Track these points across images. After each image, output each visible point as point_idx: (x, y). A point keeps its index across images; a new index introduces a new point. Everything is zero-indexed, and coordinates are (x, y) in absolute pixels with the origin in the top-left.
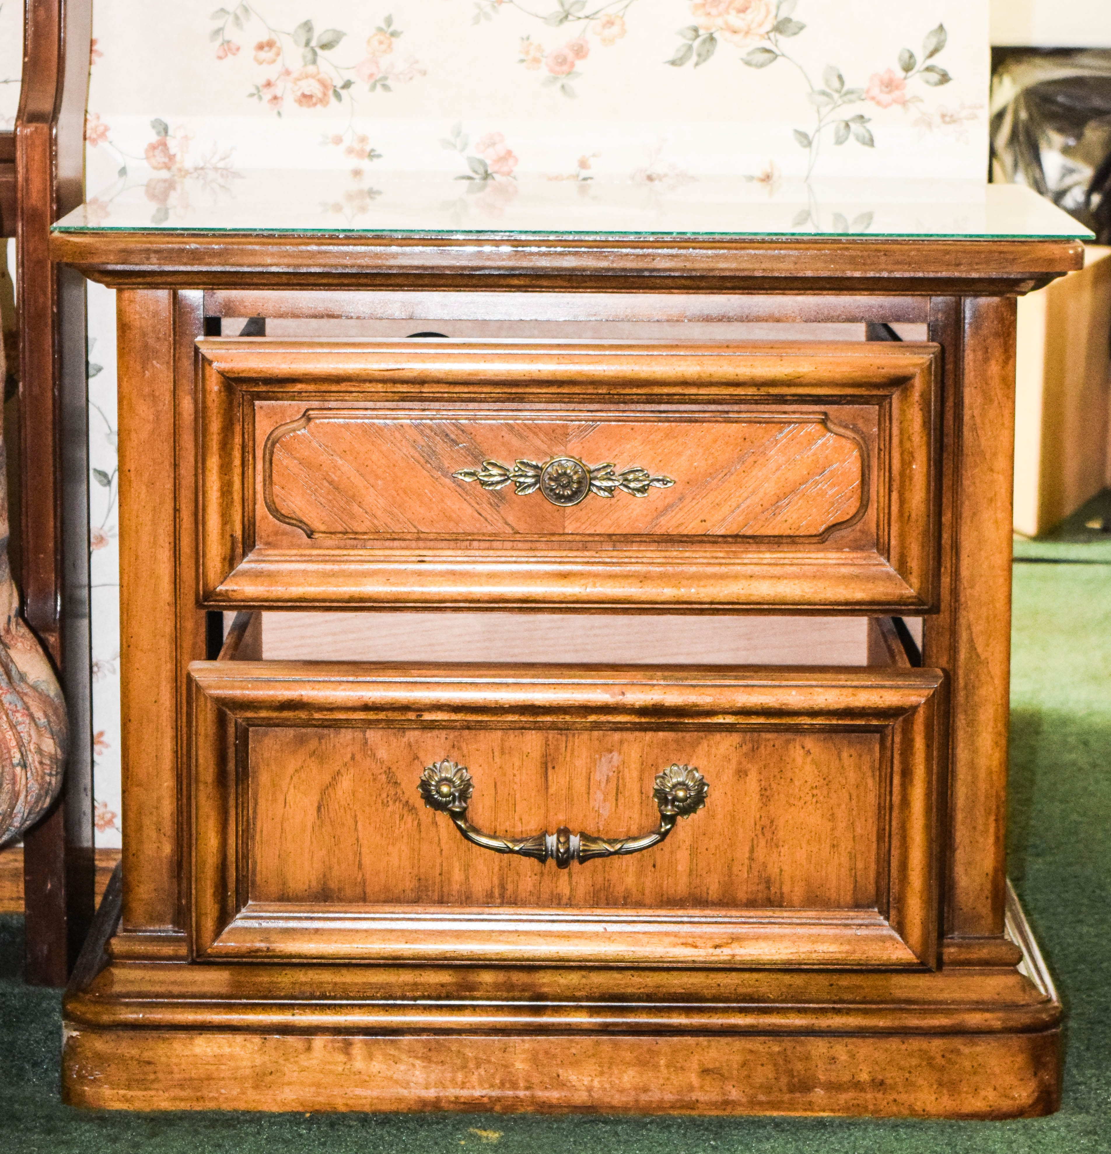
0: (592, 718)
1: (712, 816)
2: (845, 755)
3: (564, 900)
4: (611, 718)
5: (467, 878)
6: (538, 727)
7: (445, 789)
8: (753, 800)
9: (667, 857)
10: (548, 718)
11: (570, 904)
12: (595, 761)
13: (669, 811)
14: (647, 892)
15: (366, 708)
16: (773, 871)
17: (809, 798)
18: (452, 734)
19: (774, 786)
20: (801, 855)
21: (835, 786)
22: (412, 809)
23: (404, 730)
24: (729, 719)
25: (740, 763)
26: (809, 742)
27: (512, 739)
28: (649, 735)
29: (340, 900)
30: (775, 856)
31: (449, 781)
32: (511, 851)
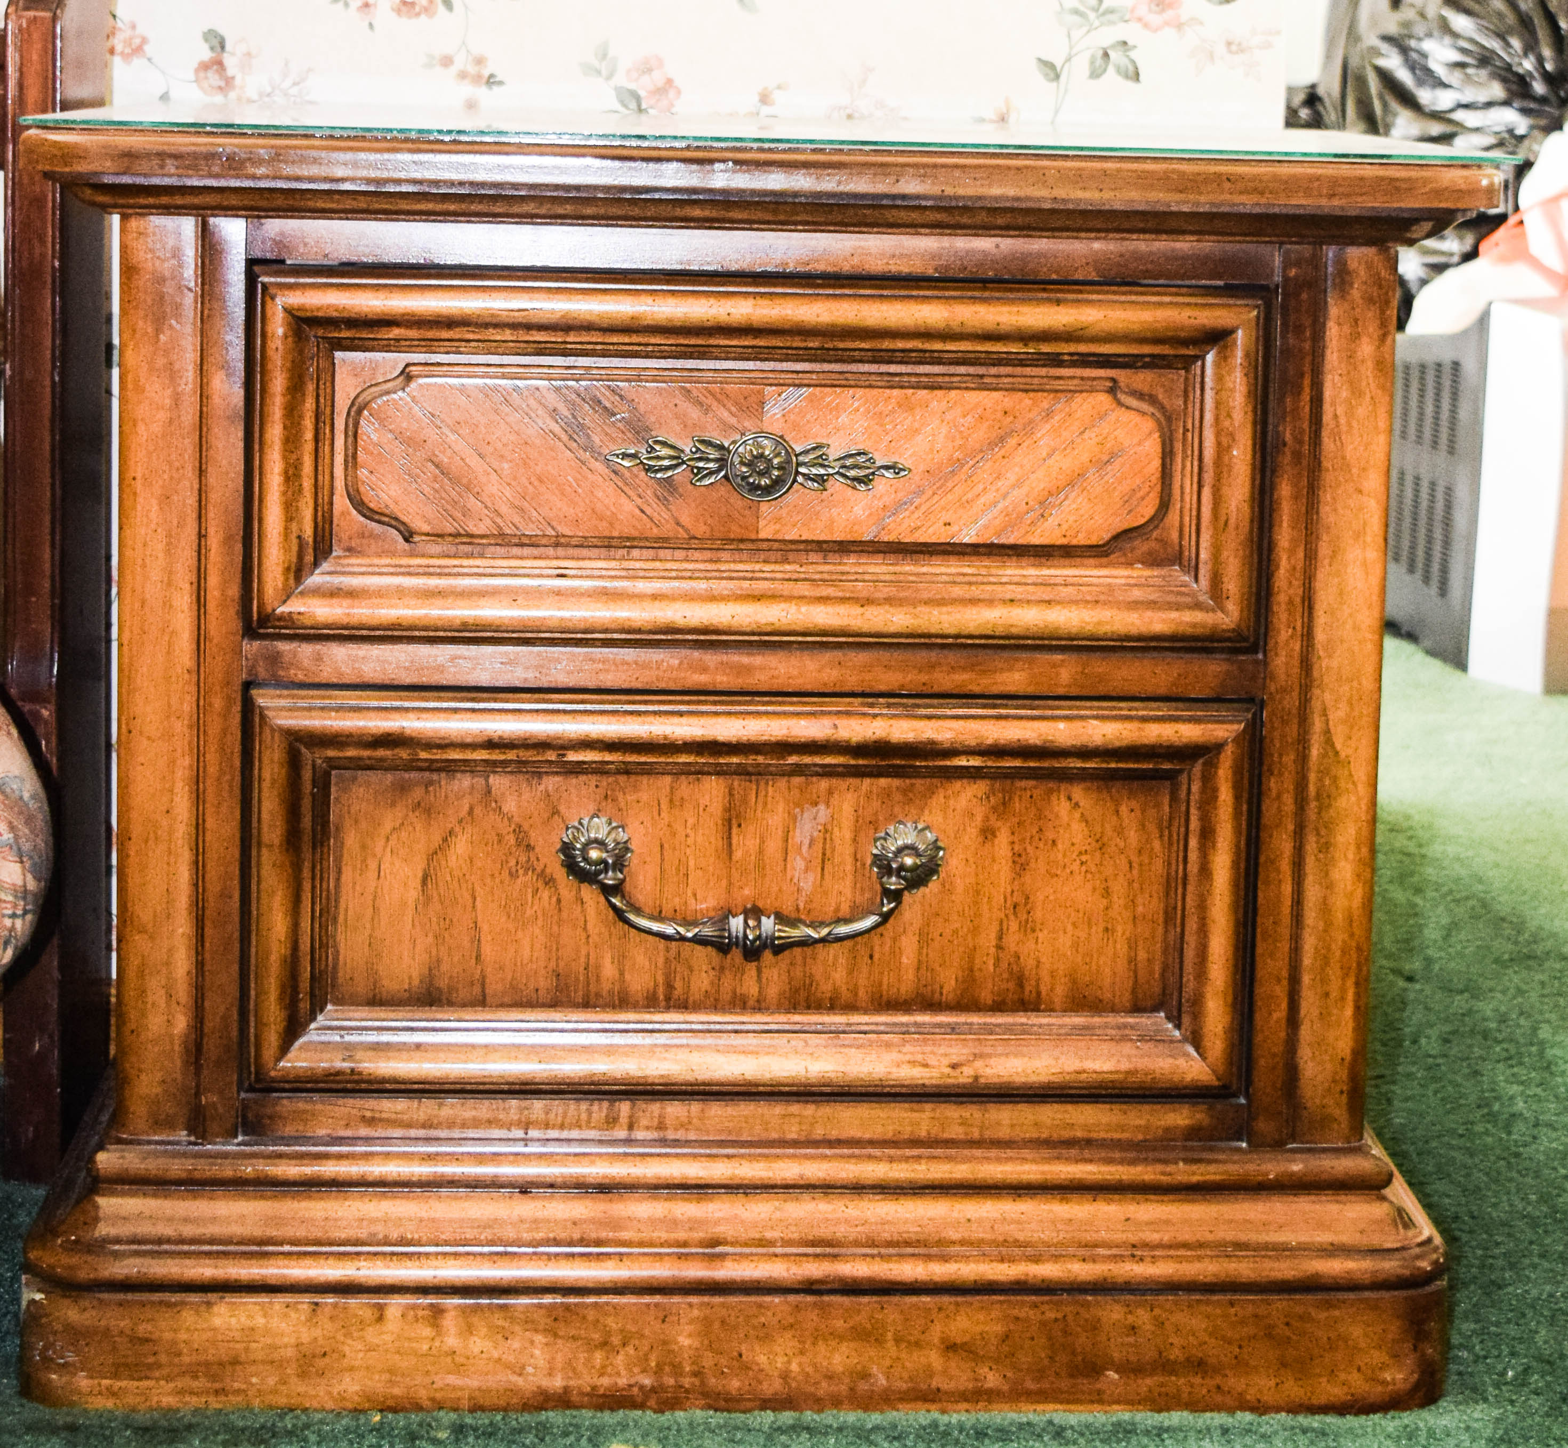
0: (793, 759)
1: (947, 889)
2: (1124, 809)
3: (751, 1003)
4: (818, 760)
5: (622, 973)
6: (720, 772)
7: (594, 854)
8: (1003, 870)
9: (888, 942)
10: (735, 760)
11: (760, 1006)
12: (795, 819)
13: (893, 883)
14: (861, 993)
15: (491, 744)
16: (1029, 963)
17: (1076, 866)
18: (605, 781)
19: (1030, 849)
20: (1065, 942)
21: (1112, 849)
22: (550, 882)
23: (539, 775)
24: (975, 762)
25: (986, 819)
26: (1078, 792)
27: (685, 787)
28: (867, 781)
29: (450, 1004)
30: (1031, 944)
31: (601, 844)
32: (683, 939)
